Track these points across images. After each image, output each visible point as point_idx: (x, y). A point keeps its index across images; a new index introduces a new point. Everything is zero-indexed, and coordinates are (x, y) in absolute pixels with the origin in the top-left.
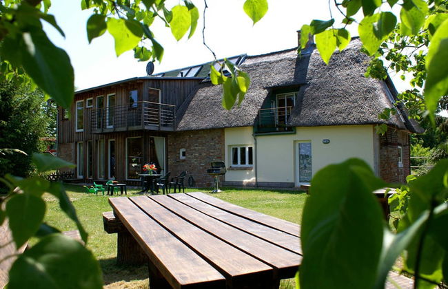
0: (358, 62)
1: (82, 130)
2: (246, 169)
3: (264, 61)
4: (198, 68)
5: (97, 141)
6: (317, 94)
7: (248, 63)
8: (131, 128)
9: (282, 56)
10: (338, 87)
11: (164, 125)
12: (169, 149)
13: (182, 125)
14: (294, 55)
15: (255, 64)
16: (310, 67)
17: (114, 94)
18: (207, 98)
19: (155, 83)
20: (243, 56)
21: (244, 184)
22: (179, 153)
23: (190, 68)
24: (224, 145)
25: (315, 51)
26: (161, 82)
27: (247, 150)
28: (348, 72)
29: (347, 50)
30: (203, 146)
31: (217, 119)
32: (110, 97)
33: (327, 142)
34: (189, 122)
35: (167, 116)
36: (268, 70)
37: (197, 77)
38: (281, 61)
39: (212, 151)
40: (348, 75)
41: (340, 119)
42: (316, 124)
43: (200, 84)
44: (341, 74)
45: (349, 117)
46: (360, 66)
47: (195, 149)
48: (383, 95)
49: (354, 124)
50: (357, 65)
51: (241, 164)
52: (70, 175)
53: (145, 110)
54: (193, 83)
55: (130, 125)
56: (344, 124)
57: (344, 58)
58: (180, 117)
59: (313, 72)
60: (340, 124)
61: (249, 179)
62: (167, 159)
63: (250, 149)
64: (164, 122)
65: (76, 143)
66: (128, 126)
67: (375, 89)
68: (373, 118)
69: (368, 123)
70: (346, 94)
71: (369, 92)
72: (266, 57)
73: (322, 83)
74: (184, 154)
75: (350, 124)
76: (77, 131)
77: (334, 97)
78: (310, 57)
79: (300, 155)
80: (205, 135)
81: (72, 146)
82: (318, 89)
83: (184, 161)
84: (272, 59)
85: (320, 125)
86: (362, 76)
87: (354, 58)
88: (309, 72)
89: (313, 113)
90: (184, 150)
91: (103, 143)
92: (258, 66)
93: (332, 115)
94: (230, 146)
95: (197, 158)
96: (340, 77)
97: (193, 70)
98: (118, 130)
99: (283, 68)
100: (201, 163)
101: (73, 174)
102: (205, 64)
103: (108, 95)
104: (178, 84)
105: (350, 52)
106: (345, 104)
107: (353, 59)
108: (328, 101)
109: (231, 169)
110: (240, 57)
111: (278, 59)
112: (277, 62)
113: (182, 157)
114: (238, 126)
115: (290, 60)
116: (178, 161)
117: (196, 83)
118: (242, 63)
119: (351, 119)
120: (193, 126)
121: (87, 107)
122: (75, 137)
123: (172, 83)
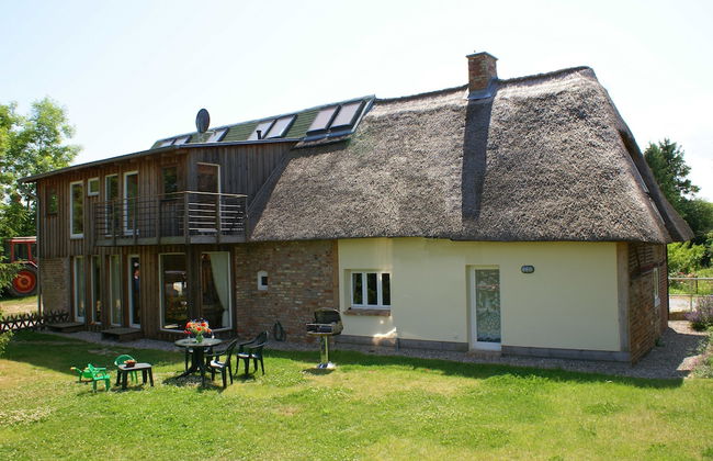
0: (582, 117)
1: (81, 236)
2: (378, 313)
3: (408, 109)
4: (289, 121)
5: (107, 257)
6: (507, 178)
7: (378, 112)
8: (166, 240)
9: (440, 101)
10: (547, 166)
11: (228, 233)
12: (239, 272)
13: (260, 230)
14: (462, 99)
15: (391, 116)
16: (493, 124)
17: (136, 172)
18: (304, 178)
19: (210, 154)
20: (369, 99)
21: (375, 341)
22: (256, 280)
23: (275, 120)
24: (337, 268)
25: (499, 92)
26: (220, 150)
27: (380, 278)
28: (565, 136)
29: (561, 93)
30: (299, 269)
31: (324, 222)
32: (128, 176)
33: (528, 270)
34: (272, 224)
35: (231, 215)
36: (415, 127)
37: (286, 139)
38: (438, 110)
39: (315, 278)
40: (565, 141)
41: (554, 229)
42: (509, 238)
43: (292, 150)
44: (551, 139)
45: (572, 225)
46: (587, 124)
47: (285, 275)
48: (633, 183)
49: (582, 240)
50: (581, 122)
51: (369, 303)
52: (61, 316)
53: (191, 207)
54: (279, 150)
55: (165, 235)
56: (562, 240)
57: (556, 109)
58: (257, 216)
59: (499, 134)
60: (555, 240)
61: (384, 332)
62: (234, 290)
63: (386, 277)
64: (227, 226)
65: (72, 258)
66: (161, 236)
67: (618, 172)
68: (617, 230)
69: (608, 239)
70: (563, 182)
71: (608, 178)
72: (411, 103)
73: (517, 156)
74: (265, 280)
75: (574, 240)
76: (73, 236)
77: (541, 184)
78: (491, 104)
79: (478, 291)
80: (303, 249)
81: (65, 263)
82: (509, 169)
83: (264, 294)
84: (422, 105)
85: (516, 240)
86: (591, 144)
87: (575, 110)
88: (491, 133)
89: (502, 215)
90: (265, 274)
91: (118, 260)
92: (397, 119)
93: (539, 222)
94: (347, 271)
95: (289, 289)
96: (549, 146)
97: (279, 123)
98: (144, 241)
99: (443, 124)
100: (295, 299)
101: (67, 314)
102: (301, 113)
103: (126, 174)
104: (251, 152)
105: (566, 97)
106: (562, 200)
107: (572, 111)
108: (529, 191)
109: (350, 312)
110: (362, 102)
111: (434, 107)
112: (431, 112)
113: (261, 287)
114: (361, 237)
115: (456, 109)
116: (253, 294)
117: (285, 148)
118: (367, 112)
119: (575, 229)
120: (280, 233)
121: (90, 194)
122: (70, 248)
123: (242, 151)
